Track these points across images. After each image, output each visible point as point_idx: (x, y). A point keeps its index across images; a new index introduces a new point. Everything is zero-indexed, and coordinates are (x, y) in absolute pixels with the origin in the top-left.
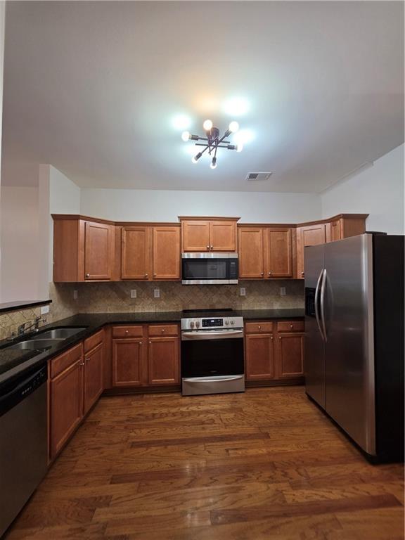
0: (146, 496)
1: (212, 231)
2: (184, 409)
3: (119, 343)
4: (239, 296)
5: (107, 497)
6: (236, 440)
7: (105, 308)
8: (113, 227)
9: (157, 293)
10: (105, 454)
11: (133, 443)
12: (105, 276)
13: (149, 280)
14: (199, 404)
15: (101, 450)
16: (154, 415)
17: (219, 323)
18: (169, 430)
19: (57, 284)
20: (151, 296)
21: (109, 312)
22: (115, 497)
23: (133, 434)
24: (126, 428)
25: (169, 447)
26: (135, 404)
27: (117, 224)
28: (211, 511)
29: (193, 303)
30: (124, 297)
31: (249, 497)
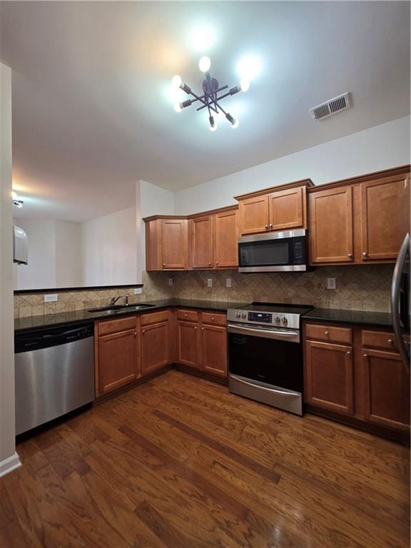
0: (125, 452)
1: (271, 206)
2: (218, 404)
3: (182, 325)
4: (326, 289)
5: (108, 436)
6: (234, 460)
7: (190, 295)
8: (186, 221)
9: (229, 282)
10: (135, 409)
11: (157, 410)
12: (180, 266)
13: (214, 269)
14: (237, 406)
15: (136, 405)
16: (191, 397)
17: (267, 318)
18: (189, 414)
19: (150, 272)
20: (223, 285)
21: (193, 299)
22: (111, 440)
23: (163, 405)
24: (164, 398)
25: (175, 428)
26: (187, 383)
27: (188, 218)
28: (145, 502)
29: (265, 295)
30: (203, 285)
31: (184, 520)
